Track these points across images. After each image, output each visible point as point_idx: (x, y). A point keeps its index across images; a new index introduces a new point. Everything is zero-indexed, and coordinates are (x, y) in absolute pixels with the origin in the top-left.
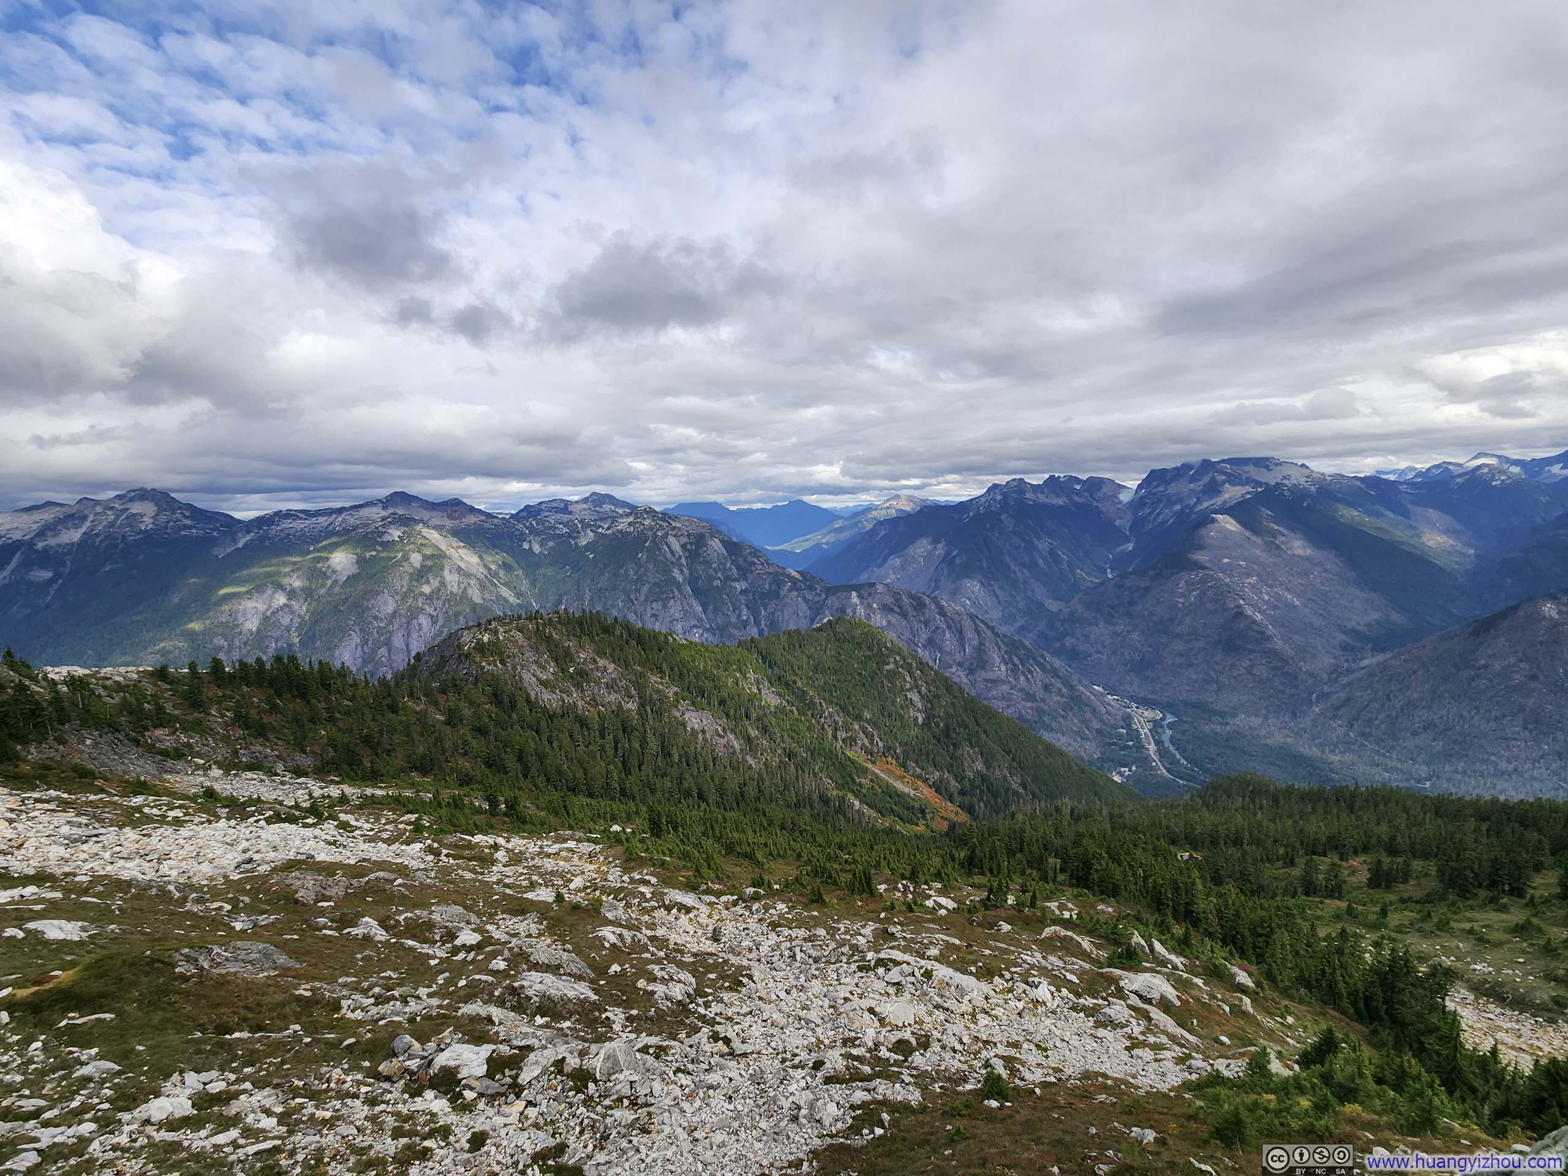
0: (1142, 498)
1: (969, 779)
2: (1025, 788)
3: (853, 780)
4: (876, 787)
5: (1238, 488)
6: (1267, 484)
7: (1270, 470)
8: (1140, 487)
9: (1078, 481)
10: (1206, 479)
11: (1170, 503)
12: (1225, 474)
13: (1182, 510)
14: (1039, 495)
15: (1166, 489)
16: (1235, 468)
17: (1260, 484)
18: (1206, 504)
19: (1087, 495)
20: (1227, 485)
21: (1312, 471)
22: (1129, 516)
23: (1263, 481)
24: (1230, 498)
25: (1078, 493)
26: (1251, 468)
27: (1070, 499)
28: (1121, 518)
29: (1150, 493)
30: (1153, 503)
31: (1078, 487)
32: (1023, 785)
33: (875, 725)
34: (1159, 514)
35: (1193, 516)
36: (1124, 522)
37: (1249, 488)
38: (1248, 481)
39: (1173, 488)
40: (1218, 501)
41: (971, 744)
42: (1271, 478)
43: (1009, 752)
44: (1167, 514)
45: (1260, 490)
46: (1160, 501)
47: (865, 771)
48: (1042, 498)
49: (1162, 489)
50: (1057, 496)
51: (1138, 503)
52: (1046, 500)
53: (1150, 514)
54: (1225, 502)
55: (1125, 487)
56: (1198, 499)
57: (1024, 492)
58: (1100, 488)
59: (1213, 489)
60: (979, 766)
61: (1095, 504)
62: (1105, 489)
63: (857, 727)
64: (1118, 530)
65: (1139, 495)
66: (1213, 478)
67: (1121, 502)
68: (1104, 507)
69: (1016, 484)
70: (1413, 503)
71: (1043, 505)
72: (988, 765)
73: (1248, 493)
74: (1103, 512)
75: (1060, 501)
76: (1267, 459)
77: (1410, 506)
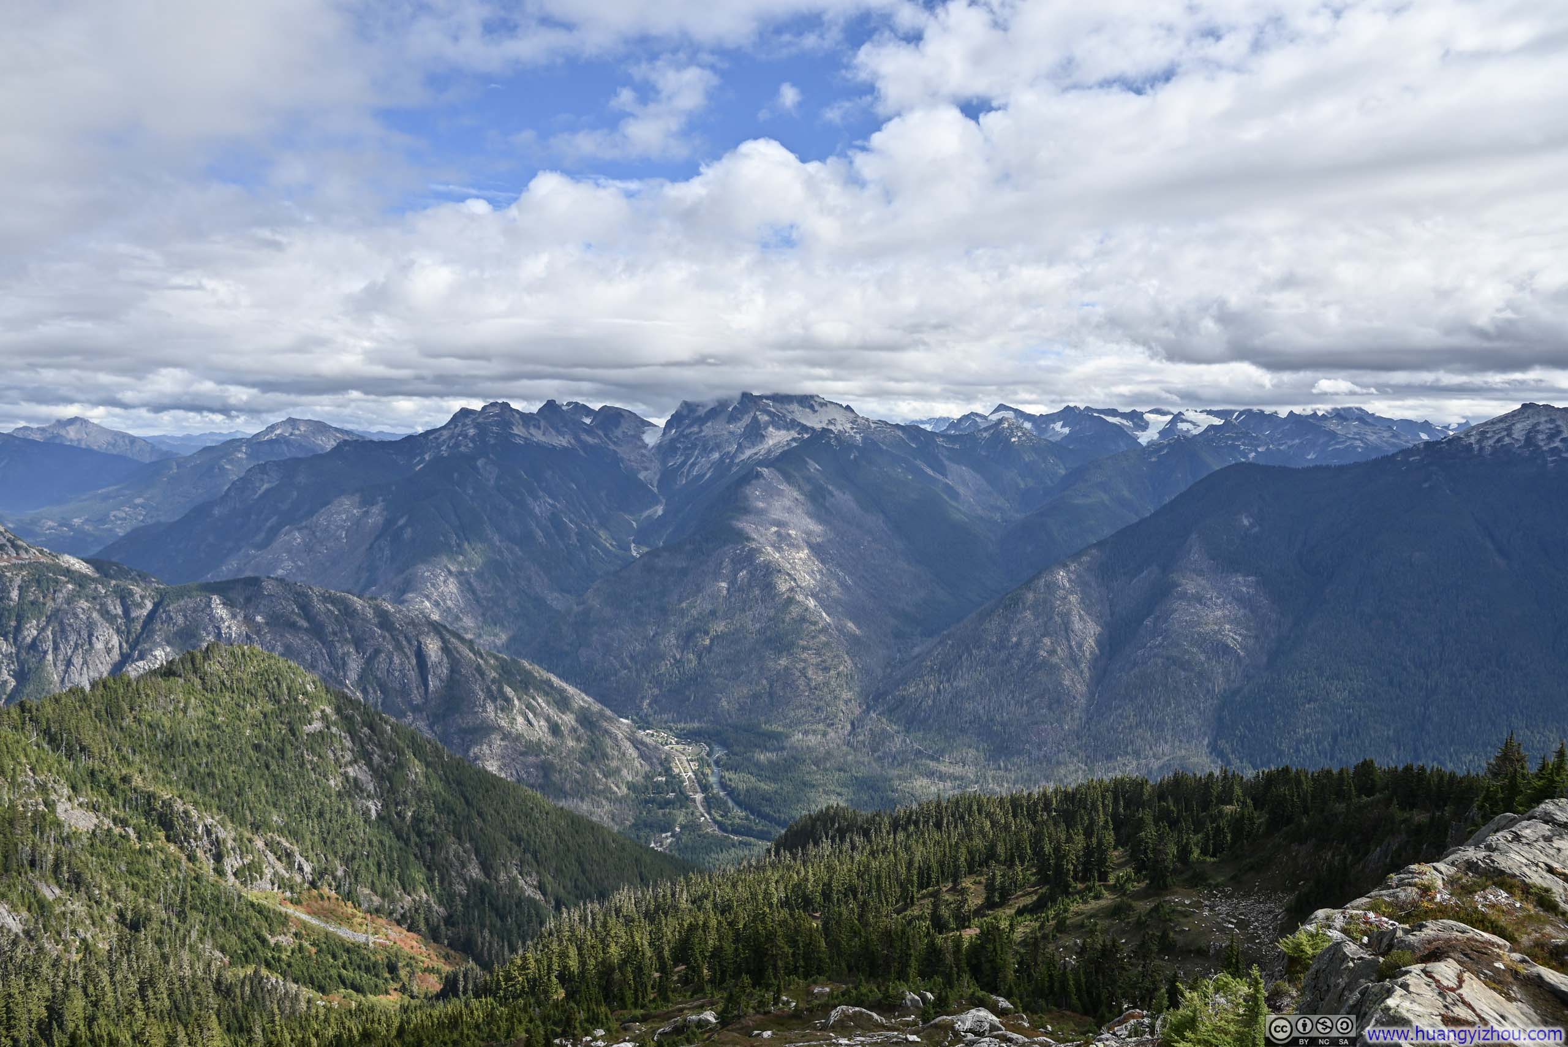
0: (673, 440)
1: (460, 895)
2: (544, 894)
3: (264, 941)
4: (306, 944)
5: (783, 432)
6: (813, 429)
7: (815, 411)
8: (669, 424)
9: (588, 411)
10: (747, 420)
11: (706, 450)
12: (769, 413)
13: (721, 459)
14: (533, 431)
15: (701, 431)
16: (778, 405)
17: (804, 428)
18: (748, 453)
19: (601, 433)
20: (770, 429)
21: (857, 416)
22: (656, 466)
23: (809, 424)
24: (775, 445)
25: (589, 430)
26: (795, 407)
27: (577, 438)
28: (646, 469)
29: (681, 435)
30: (686, 448)
31: (588, 421)
32: (541, 887)
33: (296, 835)
34: (693, 465)
35: (734, 469)
36: (649, 475)
37: (794, 434)
38: (793, 424)
39: (708, 429)
40: (762, 448)
41: (459, 838)
42: (815, 422)
43: (519, 840)
44: (704, 464)
45: (806, 436)
46: (694, 446)
47: (284, 919)
48: (538, 436)
49: (695, 429)
50: (559, 432)
51: (666, 449)
52: (543, 439)
53: (684, 463)
54: (769, 451)
55: (650, 424)
56: (740, 445)
57: (508, 424)
58: (617, 425)
59: (755, 433)
60: (474, 872)
61: (612, 447)
62: (625, 427)
63: (260, 844)
64: (642, 486)
65: (668, 437)
66: (755, 418)
67: (645, 446)
68: (623, 451)
69: (497, 410)
70: (949, 459)
71: (538, 445)
72: (486, 868)
73: (794, 439)
74: (622, 459)
75: (562, 441)
76: (812, 397)
77: (946, 462)
